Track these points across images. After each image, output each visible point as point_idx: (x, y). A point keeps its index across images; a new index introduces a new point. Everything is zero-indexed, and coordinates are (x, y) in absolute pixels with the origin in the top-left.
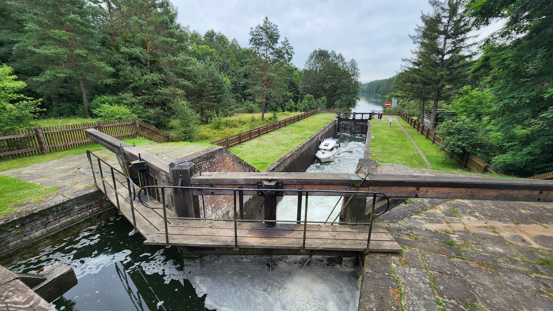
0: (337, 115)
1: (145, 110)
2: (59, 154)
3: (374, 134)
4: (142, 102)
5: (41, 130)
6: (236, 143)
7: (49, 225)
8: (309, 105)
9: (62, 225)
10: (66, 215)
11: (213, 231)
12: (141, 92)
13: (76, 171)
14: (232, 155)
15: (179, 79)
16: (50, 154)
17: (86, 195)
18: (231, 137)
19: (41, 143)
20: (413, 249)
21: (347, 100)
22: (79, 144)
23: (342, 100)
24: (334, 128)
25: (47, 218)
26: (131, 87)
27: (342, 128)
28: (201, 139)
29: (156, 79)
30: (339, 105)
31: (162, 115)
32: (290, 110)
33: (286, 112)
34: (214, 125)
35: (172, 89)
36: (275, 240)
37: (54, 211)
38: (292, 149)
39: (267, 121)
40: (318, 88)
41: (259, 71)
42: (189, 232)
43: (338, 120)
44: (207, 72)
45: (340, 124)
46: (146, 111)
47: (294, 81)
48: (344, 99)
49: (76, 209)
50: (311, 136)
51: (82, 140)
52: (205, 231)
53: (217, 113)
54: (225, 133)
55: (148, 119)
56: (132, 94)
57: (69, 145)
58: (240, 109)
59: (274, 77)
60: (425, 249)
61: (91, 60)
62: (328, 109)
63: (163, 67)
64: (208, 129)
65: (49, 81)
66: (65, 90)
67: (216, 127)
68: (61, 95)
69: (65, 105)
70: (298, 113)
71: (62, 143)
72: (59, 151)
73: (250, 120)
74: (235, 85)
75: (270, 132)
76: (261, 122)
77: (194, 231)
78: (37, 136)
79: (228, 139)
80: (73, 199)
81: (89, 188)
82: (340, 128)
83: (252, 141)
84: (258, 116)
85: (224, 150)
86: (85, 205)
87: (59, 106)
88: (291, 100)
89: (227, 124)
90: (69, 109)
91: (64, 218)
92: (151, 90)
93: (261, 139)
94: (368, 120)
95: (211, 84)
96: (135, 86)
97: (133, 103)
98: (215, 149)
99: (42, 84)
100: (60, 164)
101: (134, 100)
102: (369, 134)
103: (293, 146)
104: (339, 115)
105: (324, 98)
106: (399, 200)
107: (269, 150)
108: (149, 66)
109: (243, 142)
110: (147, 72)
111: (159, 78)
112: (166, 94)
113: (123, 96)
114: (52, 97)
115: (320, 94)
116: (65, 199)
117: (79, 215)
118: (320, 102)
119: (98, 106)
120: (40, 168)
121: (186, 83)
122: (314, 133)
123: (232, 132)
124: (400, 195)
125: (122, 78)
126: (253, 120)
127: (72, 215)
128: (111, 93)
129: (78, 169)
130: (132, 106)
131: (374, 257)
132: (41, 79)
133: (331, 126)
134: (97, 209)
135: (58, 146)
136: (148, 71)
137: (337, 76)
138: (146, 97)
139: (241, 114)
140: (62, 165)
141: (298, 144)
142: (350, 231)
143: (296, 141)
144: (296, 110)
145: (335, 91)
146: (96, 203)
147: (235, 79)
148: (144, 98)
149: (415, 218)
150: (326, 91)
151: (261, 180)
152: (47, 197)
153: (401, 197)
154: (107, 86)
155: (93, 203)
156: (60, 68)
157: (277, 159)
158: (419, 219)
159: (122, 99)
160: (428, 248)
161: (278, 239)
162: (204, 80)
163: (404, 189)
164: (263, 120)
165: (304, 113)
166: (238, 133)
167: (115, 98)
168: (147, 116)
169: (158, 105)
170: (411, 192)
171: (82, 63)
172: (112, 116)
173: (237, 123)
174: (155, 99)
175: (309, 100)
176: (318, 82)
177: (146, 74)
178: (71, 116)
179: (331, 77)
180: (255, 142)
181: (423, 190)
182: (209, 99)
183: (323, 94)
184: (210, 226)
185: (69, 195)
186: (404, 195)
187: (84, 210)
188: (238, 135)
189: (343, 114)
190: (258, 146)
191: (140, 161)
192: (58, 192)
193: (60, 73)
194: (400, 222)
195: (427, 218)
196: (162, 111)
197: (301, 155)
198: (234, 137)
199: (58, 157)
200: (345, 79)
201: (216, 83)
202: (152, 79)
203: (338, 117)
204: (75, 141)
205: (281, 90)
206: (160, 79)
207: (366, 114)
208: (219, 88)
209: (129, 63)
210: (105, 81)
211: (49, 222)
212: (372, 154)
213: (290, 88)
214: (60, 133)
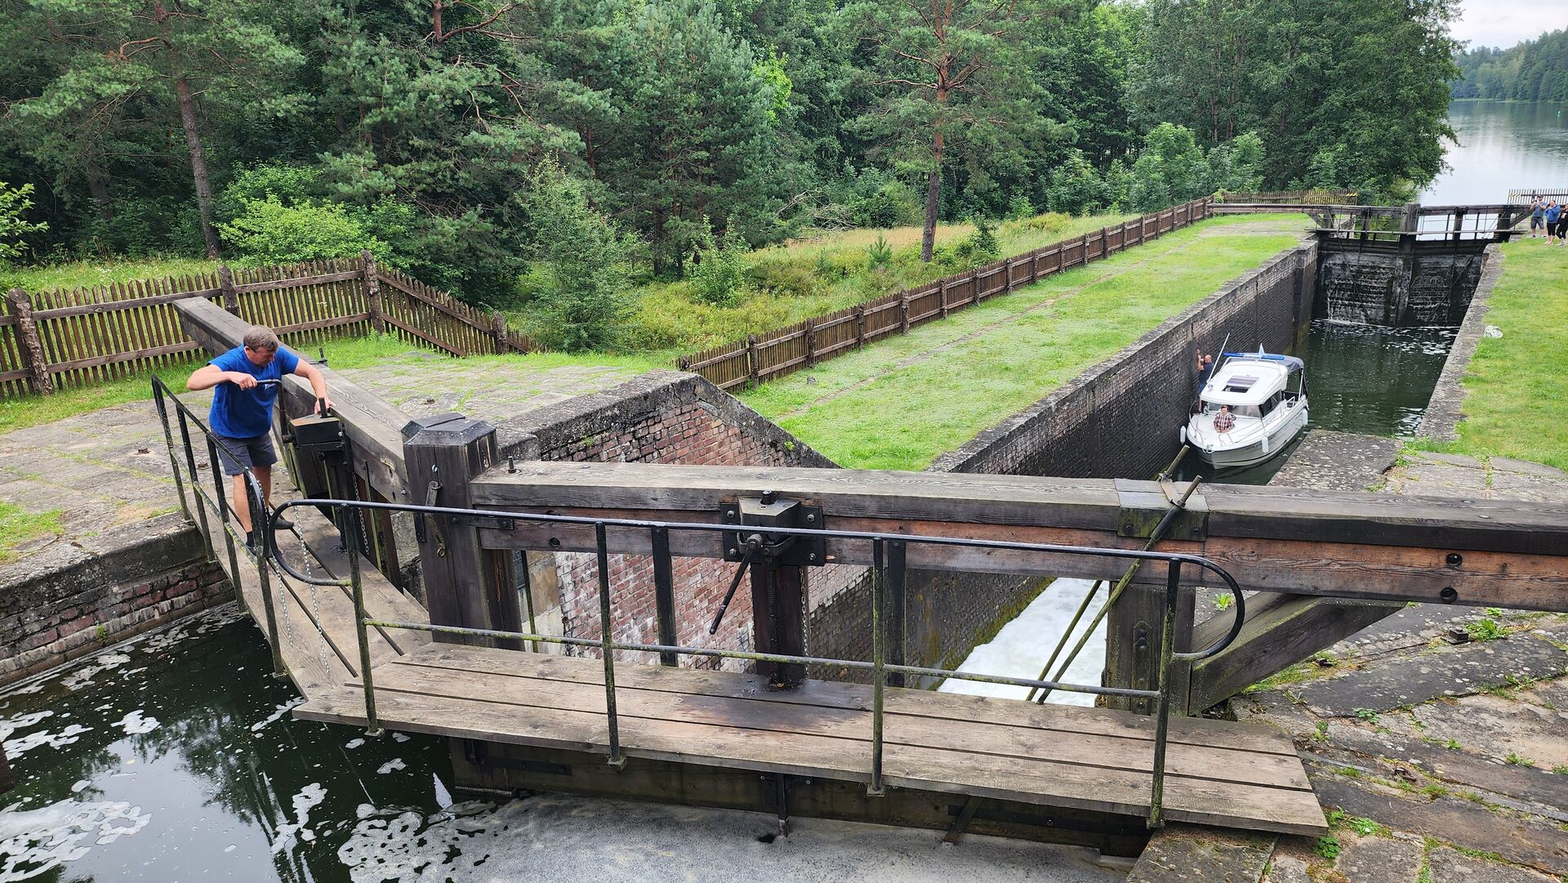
0: (1312, 224)
1: (420, 222)
2: (86, 396)
3: (1504, 315)
4: (411, 189)
5: (27, 305)
6: (789, 363)
7: (25, 643)
8: (1169, 178)
9: (68, 649)
10: (82, 613)
11: (549, 689)
12: (406, 146)
13: (132, 459)
14: (739, 410)
15: (559, 84)
16: (60, 397)
17: (149, 545)
18: (768, 337)
19: (27, 353)
20: (1398, 833)
21: (1379, 142)
22: (156, 358)
23: (1352, 146)
24: (1290, 288)
25: (19, 619)
26: (369, 125)
27: (1339, 288)
28: (646, 344)
29: (462, 86)
30: (1332, 173)
31: (489, 242)
32: (1072, 207)
33: (1051, 218)
34: (703, 285)
35: (528, 126)
36: (771, 741)
37: (40, 597)
38: (1043, 392)
39: (948, 262)
40: (1223, 92)
41: (912, 22)
42: (459, 687)
43: (1320, 248)
44: (682, 46)
45: (1329, 270)
46: (426, 228)
47: (1102, 62)
48: (1365, 136)
49: (116, 594)
50: (1154, 327)
51: (169, 342)
52: (516, 689)
53: (719, 228)
54: (747, 320)
55: (436, 261)
56: (369, 157)
57: (121, 364)
58: (836, 207)
59: (980, 49)
60: (1458, 843)
61: (220, 20)
62: (1270, 195)
63: (496, 35)
64: (677, 303)
65: (73, 115)
66: (136, 146)
67: (713, 292)
68: (120, 169)
69: (132, 209)
70: (1111, 220)
71: (100, 352)
72: (89, 385)
73: (867, 258)
74: (815, 98)
75: (953, 311)
76: (921, 264)
77: (479, 686)
78: (14, 326)
79: (752, 343)
80: (105, 557)
81: (163, 521)
82: (1326, 288)
83: (863, 353)
84: (904, 239)
85: (700, 389)
86: (146, 582)
87: (115, 212)
88: (1076, 158)
89: (760, 280)
90: (145, 225)
91: (74, 625)
92: (445, 135)
93: (909, 347)
94: (1487, 241)
95: (693, 98)
96: (384, 121)
97: (377, 195)
98: (659, 384)
99: (50, 125)
100: (84, 434)
101: (377, 180)
102: (1477, 318)
103: (1052, 376)
104: (1326, 222)
105: (1250, 138)
106: (1357, 608)
107: (935, 394)
108: (438, 34)
109: (821, 358)
110: (429, 61)
111: (474, 82)
112: (502, 149)
113: (337, 164)
114: (92, 175)
115: (1234, 117)
116: (78, 554)
117: (125, 619)
118: (1227, 160)
119: (242, 211)
120: (20, 445)
121: (587, 97)
122: (1171, 314)
123: (777, 315)
124: (1360, 587)
125: (333, 91)
126: (881, 258)
127: (102, 618)
128: (293, 156)
129: (141, 451)
130: (370, 209)
131: (1189, 849)
132: (46, 108)
133: (1273, 280)
134: (189, 602)
135: (83, 364)
136: (436, 54)
137: (1329, 21)
138: (425, 167)
139: (836, 232)
140: (93, 435)
141: (1082, 367)
142: (1111, 732)
143: (1073, 356)
144: (1104, 203)
145: (1316, 98)
146: (185, 578)
147: (813, 66)
148: (419, 171)
149: (1478, 710)
150: (1264, 102)
151: (737, 494)
152: (27, 545)
153: (1367, 596)
154: (281, 125)
155: (174, 575)
156: (111, 60)
157: (967, 435)
158: (1497, 714)
159: (335, 177)
160: (1479, 836)
161: (788, 737)
162: (668, 80)
163: (1382, 559)
164: (928, 259)
165: (1137, 216)
166: (802, 319)
167: (308, 173)
168: (428, 247)
169: (471, 197)
170: (1418, 575)
171: (186, 37)
172: (290, 249)
173: (808, 276)
174: (461, 174)
175: (1168, 153)
176: (1227, 58)
177: (426, 68)
178: (151, 250)
179: (1294, 25)
180: (876, 357)
181: (1480, 567)
182: (687, 166)
183: (1249, 117)
184: (541, 673)
185: (97, 545)
186: (1384, 588)
187: (140, 601)
188: (802, 326)
189: (1346, 218)
190: (888, 376)
191: (324, 416)
192: (59, 529)
193: (108, 80)
194: (1385, 720)
195: (1542, 712)
196: (488, 225)
197: (1093, 418)
198: (783, 338)
199: (82, 407)
200: (1376, 31)
201: (716, 91)
202: (450, 90)
203: (1319, 234)
204: (144, 346)
205: (1015, 108)
206: (479, 87)
207: (1478, 210)
208: (732, 115)
209: (357, 25)
210: (267, 107)
211: (25, 636)
212: (1470, 421)
213: (1081, 99)
214: (91, 316)
